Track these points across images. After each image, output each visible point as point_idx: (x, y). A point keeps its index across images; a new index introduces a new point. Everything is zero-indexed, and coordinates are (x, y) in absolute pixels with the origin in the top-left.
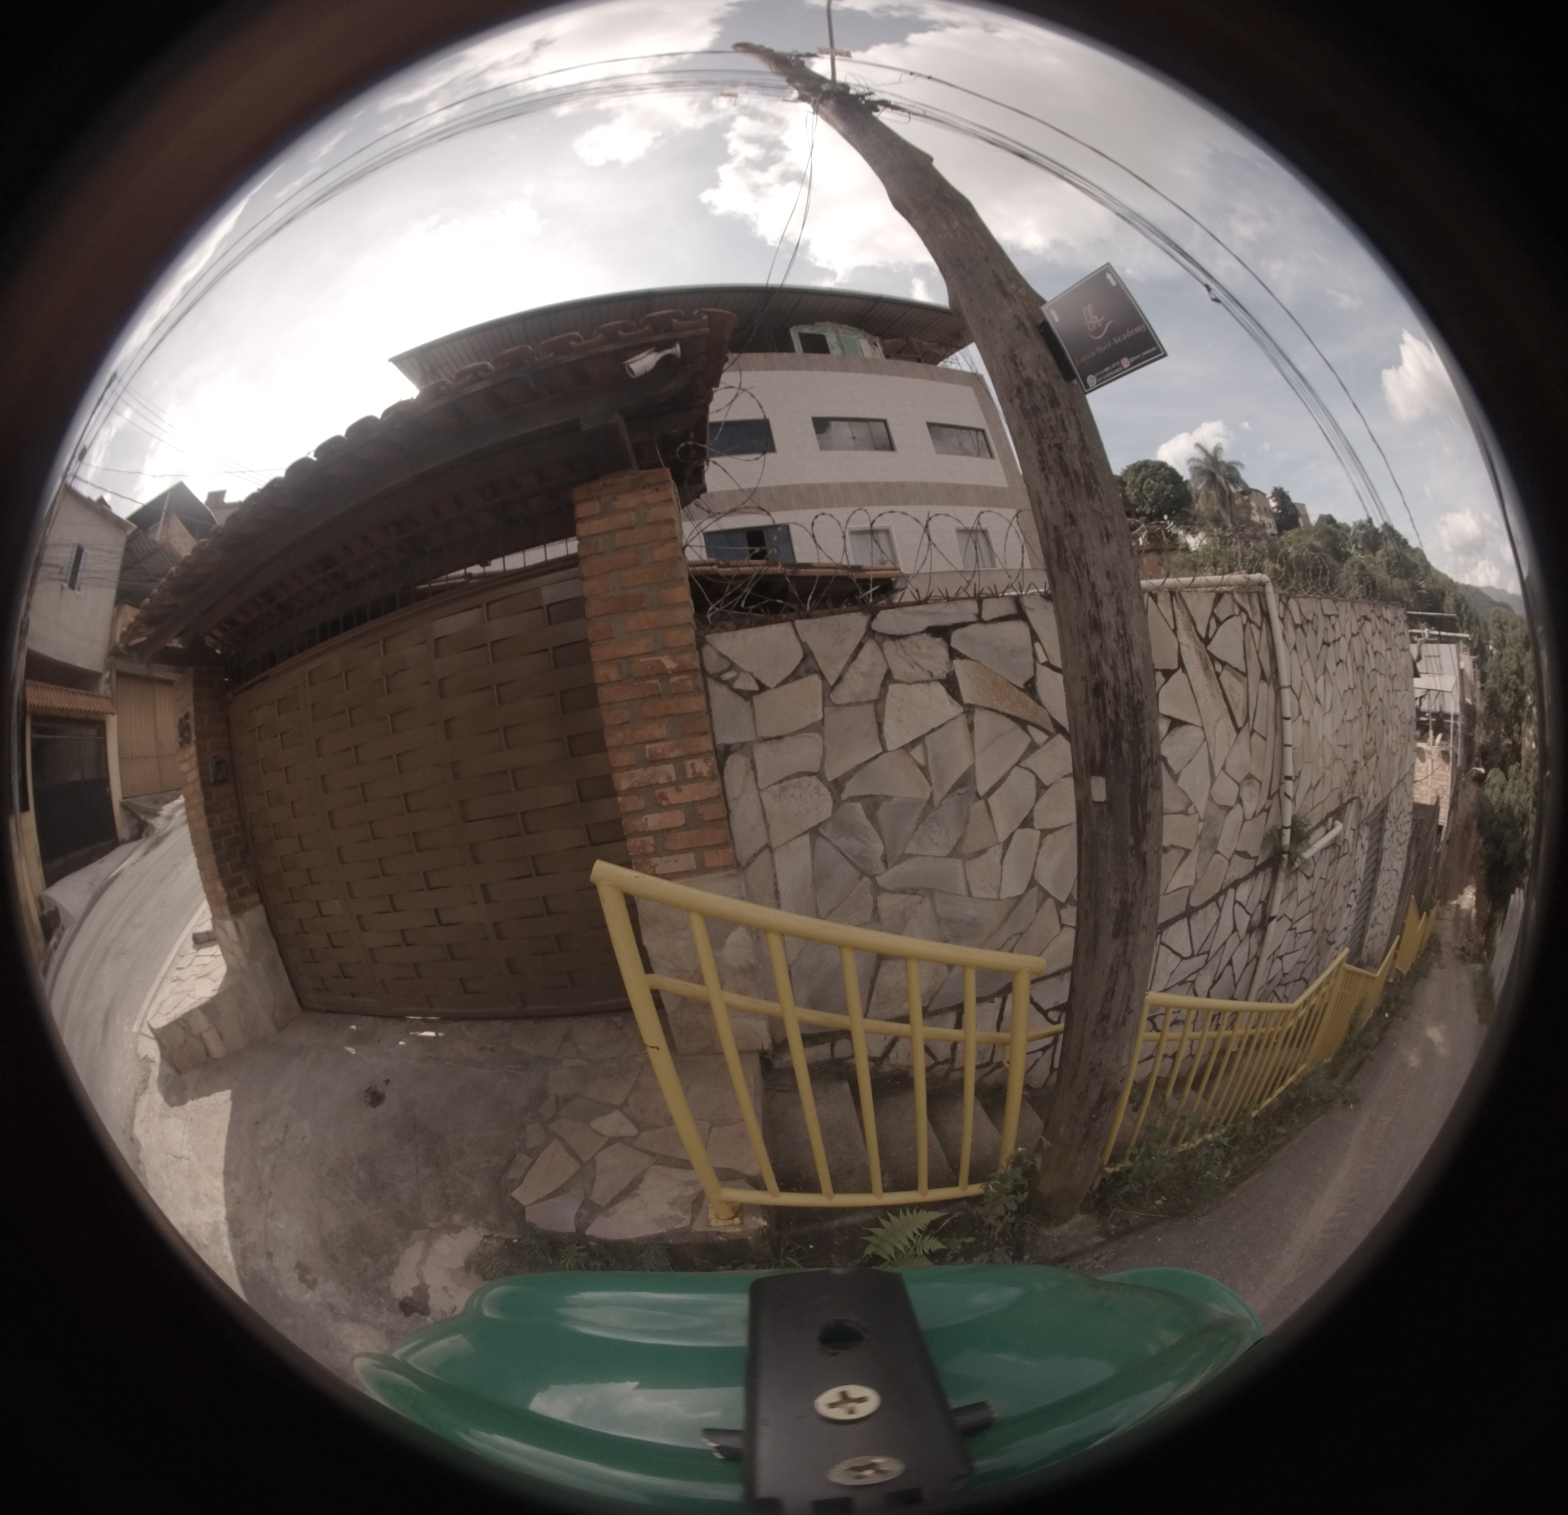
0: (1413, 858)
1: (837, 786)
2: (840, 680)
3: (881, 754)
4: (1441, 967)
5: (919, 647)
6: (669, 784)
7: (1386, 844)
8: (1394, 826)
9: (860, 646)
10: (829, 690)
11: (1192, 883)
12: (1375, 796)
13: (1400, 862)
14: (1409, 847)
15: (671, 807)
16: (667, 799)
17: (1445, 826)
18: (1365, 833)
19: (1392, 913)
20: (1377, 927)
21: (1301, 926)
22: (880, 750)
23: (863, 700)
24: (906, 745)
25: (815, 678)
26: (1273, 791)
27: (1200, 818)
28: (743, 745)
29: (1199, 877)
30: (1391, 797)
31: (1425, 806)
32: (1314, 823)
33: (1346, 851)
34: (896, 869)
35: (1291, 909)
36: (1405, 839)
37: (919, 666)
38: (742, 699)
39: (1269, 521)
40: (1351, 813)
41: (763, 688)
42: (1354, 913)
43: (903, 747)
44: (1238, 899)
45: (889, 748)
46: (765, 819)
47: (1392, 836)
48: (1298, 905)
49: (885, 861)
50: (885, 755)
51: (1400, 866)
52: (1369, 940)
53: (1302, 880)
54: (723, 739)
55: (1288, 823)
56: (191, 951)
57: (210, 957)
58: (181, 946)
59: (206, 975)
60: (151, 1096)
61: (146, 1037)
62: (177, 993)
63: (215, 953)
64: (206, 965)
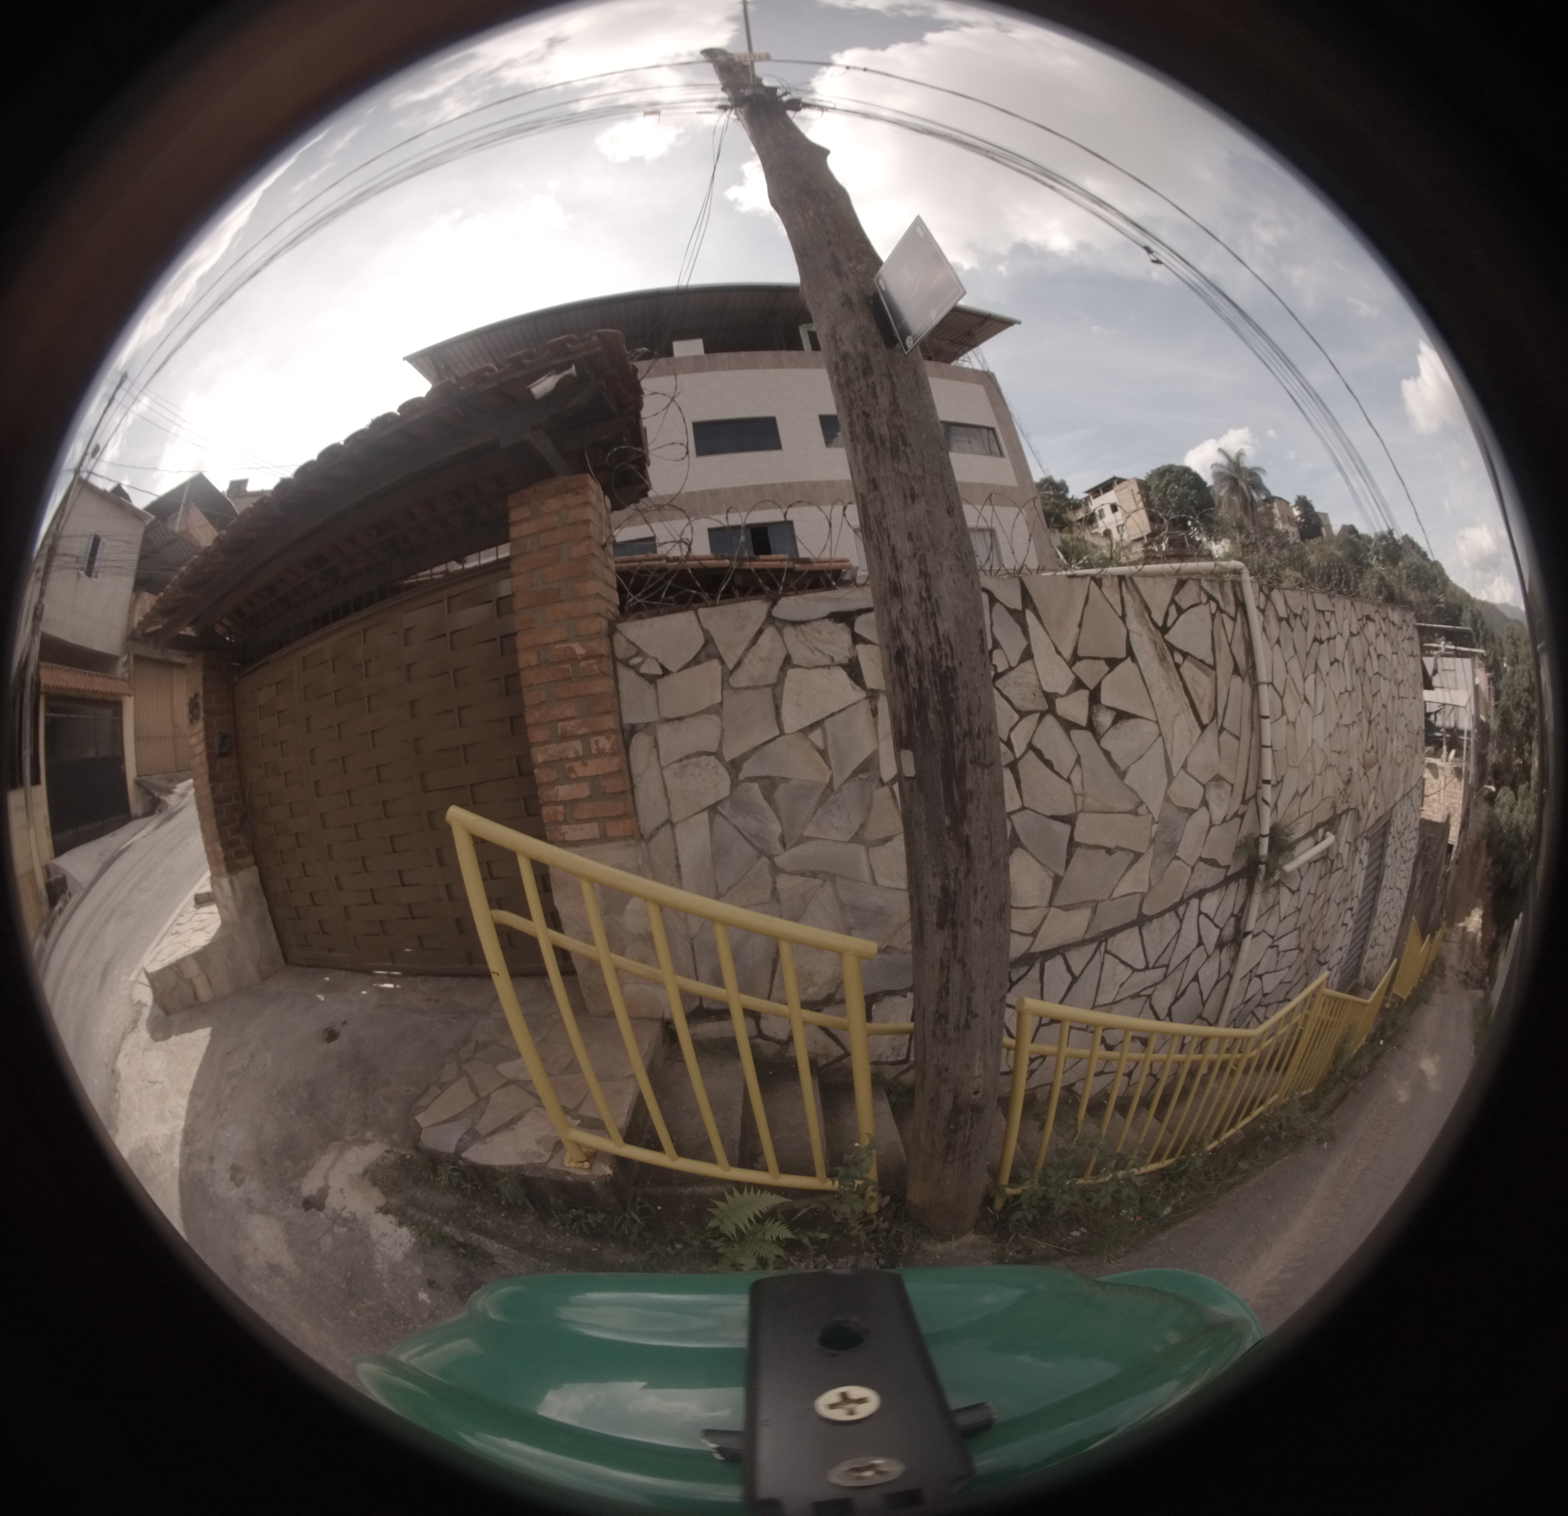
0: (1419, 877)
1: (734, 766)
2: (738, 664)
3: (778, 736)
4: (1443, 992)
5: (819, 632)
6: (577, 759)
7: (1388, 860)
8: (1398, 843)
9: (760, 632)
10: (727, 674)
11: (1145, 889)
12: (1376, 808)
13: (1405, 880)
14: (1415, 866)
15: (579, 780)
16: (576, 773)
17: (1456, 845)
18: (1365, 847)
19: (1395, 934)
20: (1377, 948)
21: (1283, 944)
22: (777, 733)
23: (760, 684)
24: (805, 728)
25: (715, 663)
26: (1248, 796)
27: (1153, 819)
28: (647, 725)
29: (1153, 883)
30: (1394, 811)
31: (1435, 824)
32: (1299, 834)
33: (1339, 866)
34: (795, 850)
35: (1271, 925)
36: (1411, 856)
37: (820, 651)
38: (647, 683)
39: (1293, 530)
40: (1346, 824)
41: (666, 672)
42: (1351, 932)
43: (801, 731)
44: (1203, 910)
45: (786, 732)
46: (666, 795)
47: (1395, 853)
48: (1280, 921)
49: (784, 844)
50: (782, 738)
51: (1404, 884)
52: (1368, 961)
53: (1284, 891)
54: (628, 720)
55: (1266, 830)
56: (192, 909)
57: (208, 914)
58: (183, 907)
59: (202, 929)
60: (139, 1034)
61: (142, 984)
62: (174, 944)
63: (213, 911)
64: (204, 921)
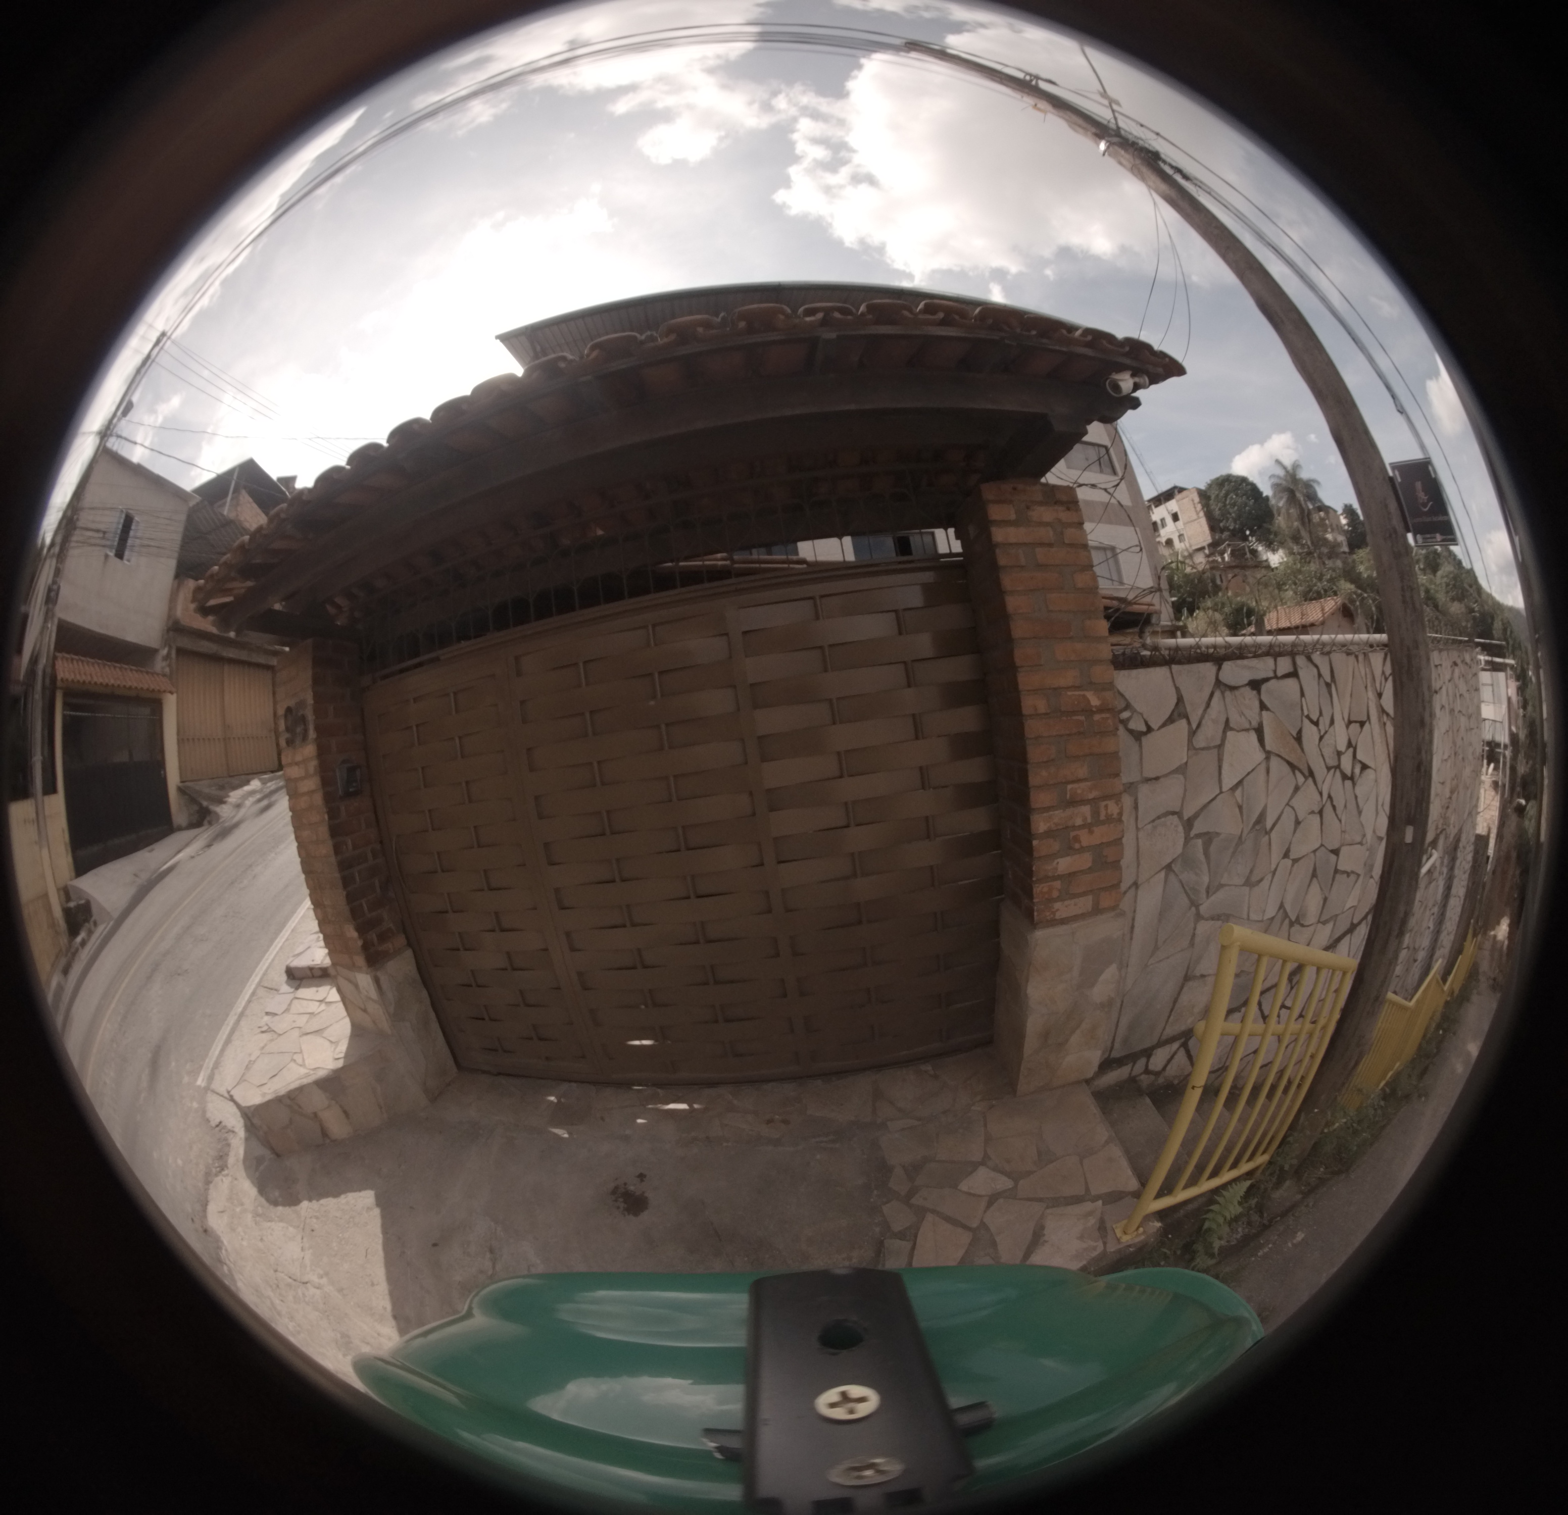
0: (1470, 886)
1: (1189, 824)
2: (1199, 725)
5: (1244, 698)
6: (1084, 826)
7: (1456, 872)
8: (1463, 856)
9: (1211, 697)
10: (1192, 734)
12: (1455, 827)
13: (1463, 889)
15: (1082, 850)
16: (1080, 842)
18: (1447, 860)
22: (1218, 791)
23: (1211, 745)
24: (1233, 787)
25: (1184, 722)
28: (1131, 785)
30: (1463, 828)
31: (1481, 837)
34: (1213, 898)
36: (1468, 867)
37: (1244, 715)
38: (1135, 741)
39: (1341, 538)
41: (1149, 729)
42: (1431, 935)
43: (1231, 789)
46: (1138, 857)
47: (1461, 864)
49: (1208, 891)
50: (1220, 796)
51: (1462, 893)
56: (285, 988)
57: (318, 1004)
58: (265, 974)
59: (317, 1032)
60: (236, 1182)
61: (218, 1096)
62: (272, 1053)
63: (325, 998)
64: (315, 1016)
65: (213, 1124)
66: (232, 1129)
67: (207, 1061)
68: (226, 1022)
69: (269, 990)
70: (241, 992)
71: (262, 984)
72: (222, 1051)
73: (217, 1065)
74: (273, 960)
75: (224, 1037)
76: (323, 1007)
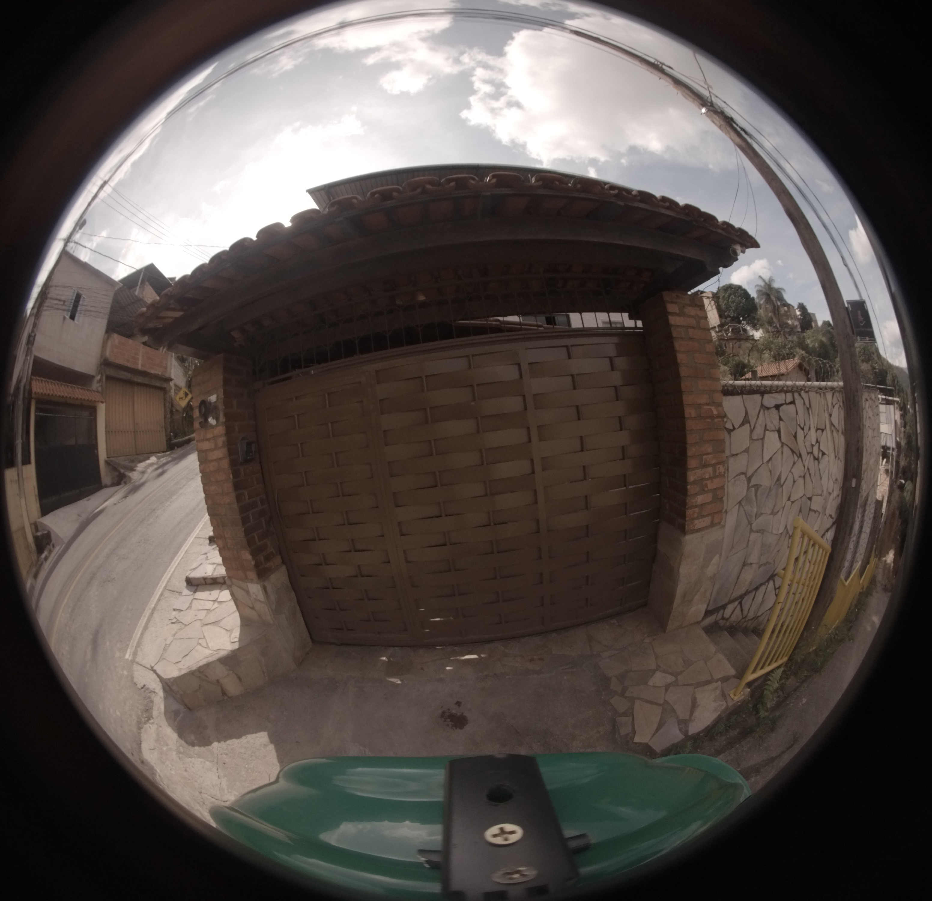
1: (749, 480)
2: (754, 427)
3: (762, 464)
9: (760, 411)
10: (751, 432)
23: (759, 438)
25: (748, 426)
39: (796, 323)
56: (186, 592)
57: (212, 603)
58: (168, 582)
59: (215, 623)
60: (161, 729)
61: (142, 667)
62: (182, 639)
63: (217, 599)
64: (211, 611)
65: (140, 686)
66: (153, 690)
67: (132, 641)
68: (144, 614)
69: (172, 592)
70: (153, 593)
71: (167, 588)
72: (142, 634)
73: (139, 644)
74: (174, 572)
75: (143, 625)
76: (216, 605)
